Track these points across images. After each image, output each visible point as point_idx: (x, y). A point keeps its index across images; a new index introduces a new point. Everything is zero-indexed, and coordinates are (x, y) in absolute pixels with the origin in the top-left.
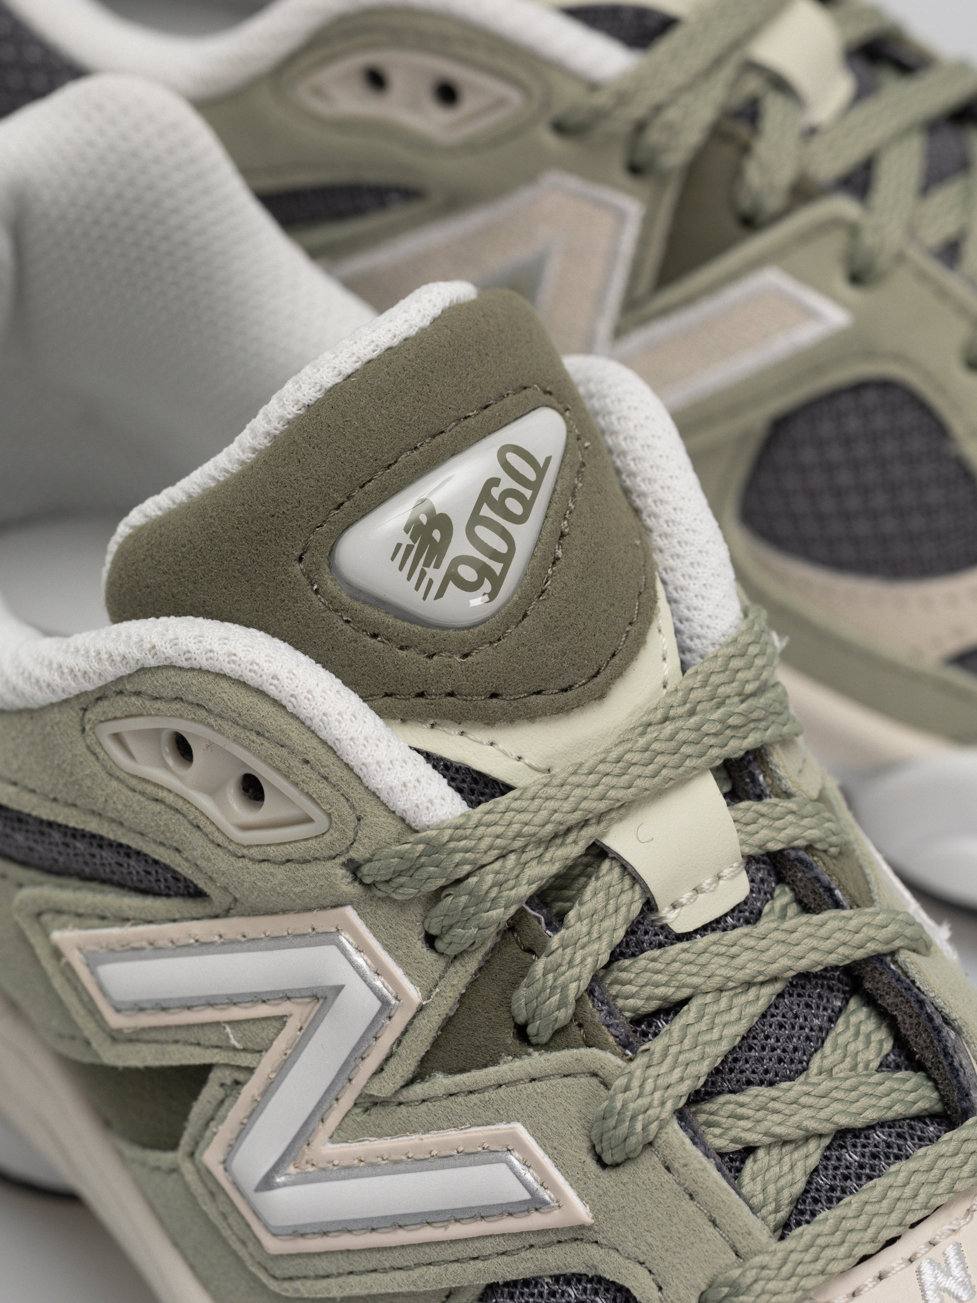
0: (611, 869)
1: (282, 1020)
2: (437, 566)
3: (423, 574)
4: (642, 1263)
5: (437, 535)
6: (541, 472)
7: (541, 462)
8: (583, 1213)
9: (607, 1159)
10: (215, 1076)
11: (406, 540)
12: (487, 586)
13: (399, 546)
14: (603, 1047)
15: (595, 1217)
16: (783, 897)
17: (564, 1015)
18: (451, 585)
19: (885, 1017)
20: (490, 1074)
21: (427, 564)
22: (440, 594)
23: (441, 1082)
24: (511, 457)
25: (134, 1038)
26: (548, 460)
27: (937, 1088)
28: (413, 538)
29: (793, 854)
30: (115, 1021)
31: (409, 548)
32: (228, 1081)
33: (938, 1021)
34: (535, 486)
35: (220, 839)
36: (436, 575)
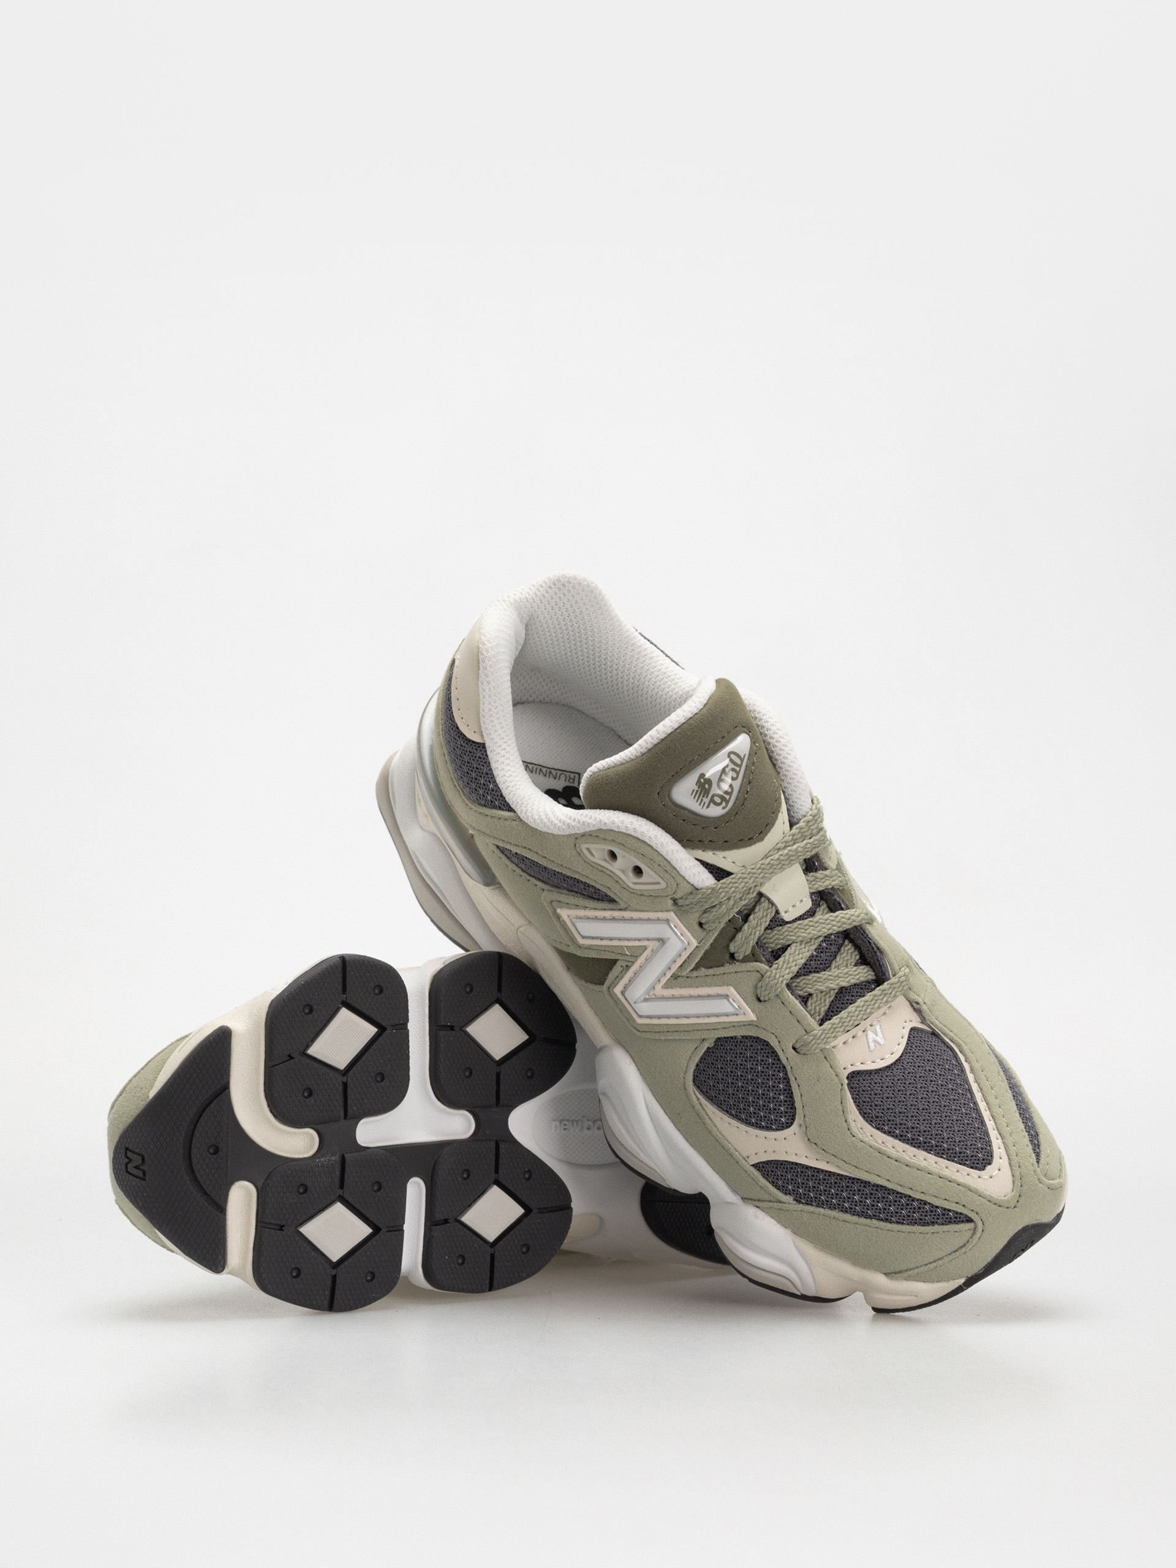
0: (764, 901)
1: (645, 948)
2: (707, 797)
3: (702, 800)
4: (773, 1034)
5: (707, 786)
6: (742, 760)
7: (742, 757)
8: (752, 1017)
9: (762, 999)
10: (619, 964)
11: (696, 788)
12: (724, 804)
13: (694, 790)
14: (761, 962)
15: (757, 1018)
16: (824, 906)
17: (748, 952)
18: (712, 804)
19: (857, 947)
20: (721, 970)
21: (703, 797)
22: (708, 807)
23: (703, 971)
24: (732, 756)
25: (589, 948)
26: (745, 755)
27: (874, 971)
28: (699, 788)
29: (827, 891)
30: (581, 941)
31: (697, 791)
32: (624, 965)
33: (875, 949)
34: (740, 766)
35: (625, 886)
36: (707, 800)
